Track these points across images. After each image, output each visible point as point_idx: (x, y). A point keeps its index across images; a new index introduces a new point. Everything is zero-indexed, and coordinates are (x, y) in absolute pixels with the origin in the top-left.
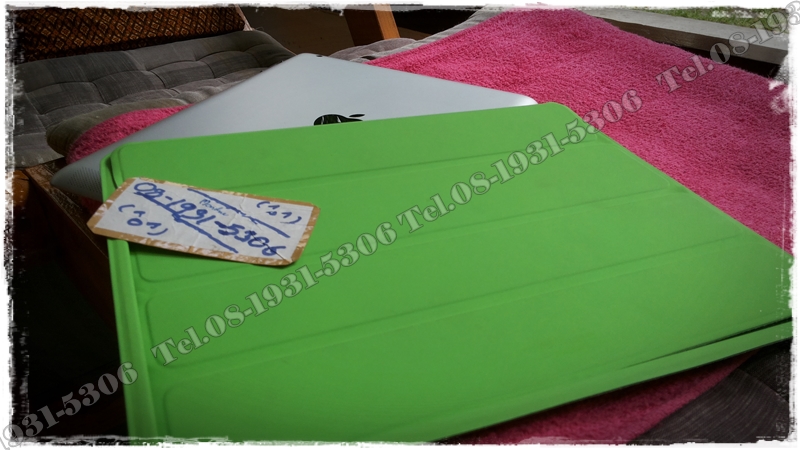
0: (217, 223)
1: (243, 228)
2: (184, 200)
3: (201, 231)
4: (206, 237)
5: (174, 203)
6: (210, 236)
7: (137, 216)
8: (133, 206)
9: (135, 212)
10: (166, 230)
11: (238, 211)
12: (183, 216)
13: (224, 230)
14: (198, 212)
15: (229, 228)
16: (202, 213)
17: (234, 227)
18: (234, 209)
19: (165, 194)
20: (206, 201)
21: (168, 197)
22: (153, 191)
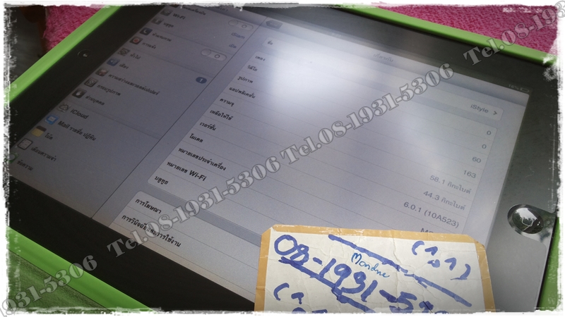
0: (383, 293)
1: (415, 298)
5: (326, 269)
7: (297, 303)
8: (286, 285)
9: (294, 296)
11: (398, 267)
12: (345, 290)
14: (356, 275)
15: (400, 301)
16: (360, 278)
17: (405, 297)
18: (391, 263)
19: (311, 254)
20: (356, 255)
21: (316, 260)
22: (296, 252)
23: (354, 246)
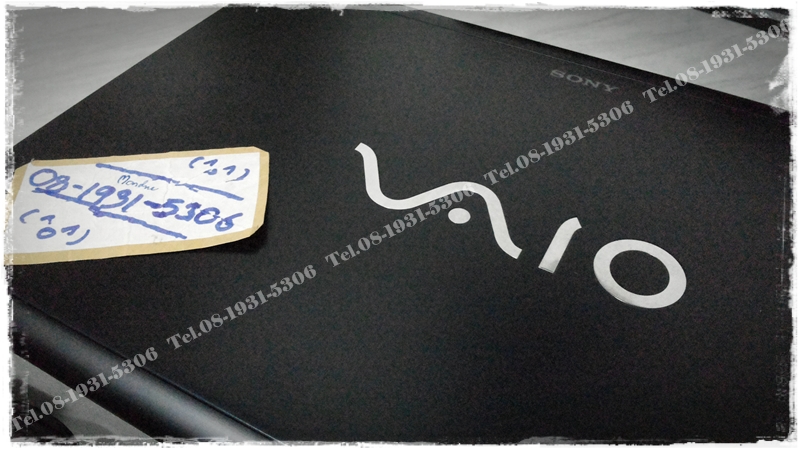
0: (147, 203)
1: (182, 202)
2: (97, 185)
3: (132, 220)
5: (88, 191)
6: (145, 224)
8: (37, 211)
9: (43, 219)
10: (88, 231)
11: (169, 180)
12: (103, 206)
13: (160, 210)
15: (164, 206)
16: (124, 194)
18: (163, 178)
19: (71, 183)
20: (125, 177)
21: (76, 186)
22: (55, 182)
23: (122, 170)
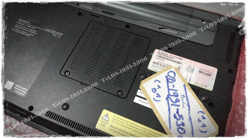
0: (178, 110)
1: (183, 119)
2: (177, 90)
3: (169, 110)
4: (168, 113)
5: (173, 90)
6: (170, 114)
7: (157, 87)
8: (160, 82)
9: (158, 86)
10: (160, 100)
11: (189, 110)
12: (170, 98)
13: (177, 115)
14: (177, 99)
15: (179, 115)
16: (177, 101)
17: (181, 116)
18: (189, 107)
19: (174, 83)
20: (184, 96)
21: (173, 86)
22: (172, 79)
23: (186, 93)
